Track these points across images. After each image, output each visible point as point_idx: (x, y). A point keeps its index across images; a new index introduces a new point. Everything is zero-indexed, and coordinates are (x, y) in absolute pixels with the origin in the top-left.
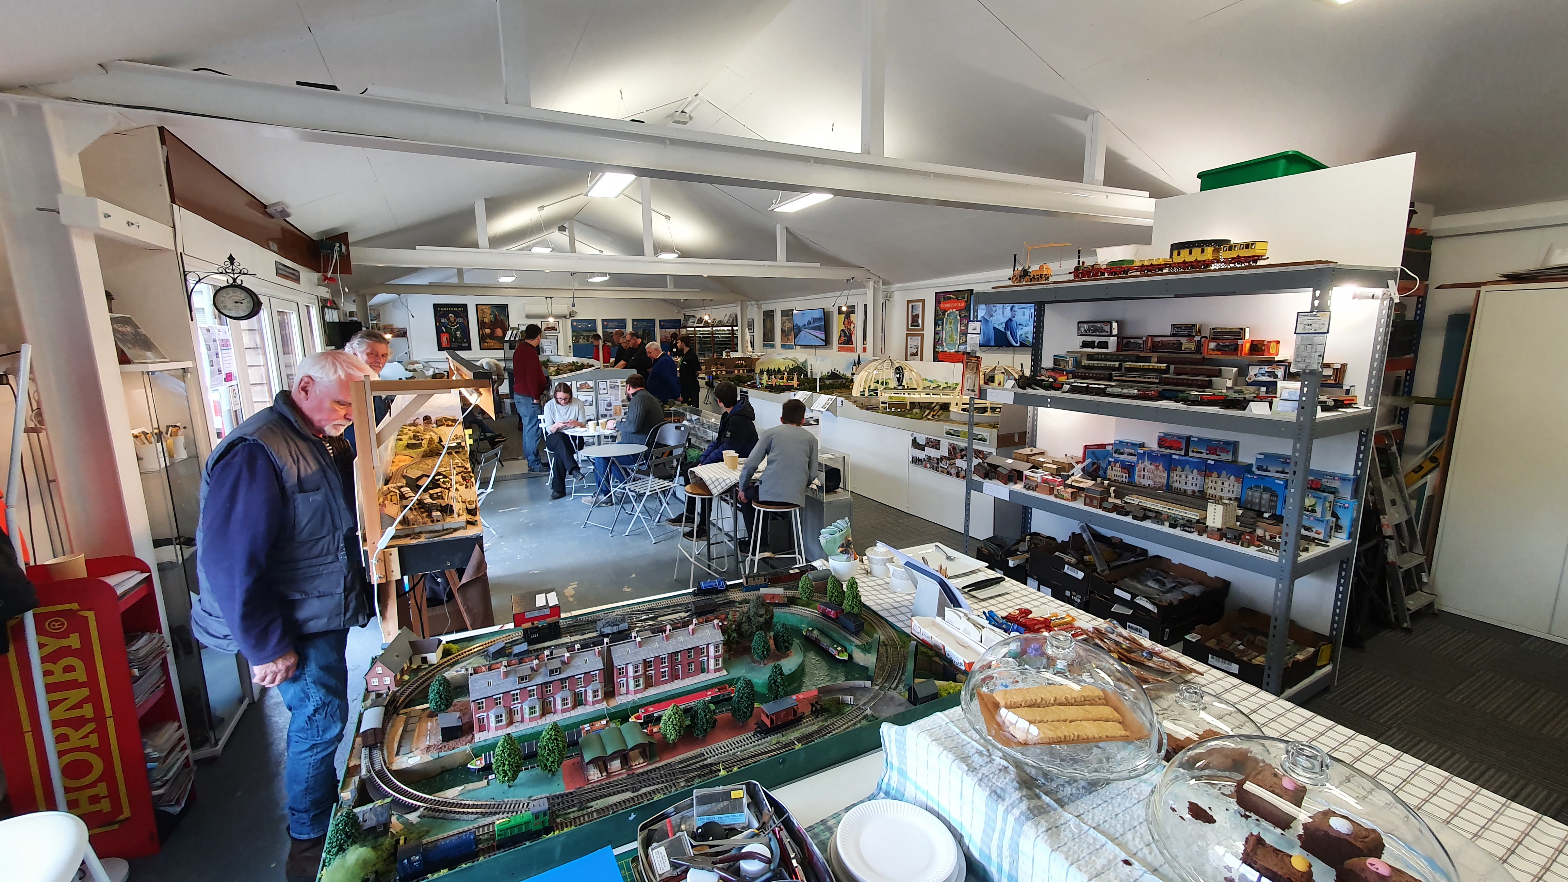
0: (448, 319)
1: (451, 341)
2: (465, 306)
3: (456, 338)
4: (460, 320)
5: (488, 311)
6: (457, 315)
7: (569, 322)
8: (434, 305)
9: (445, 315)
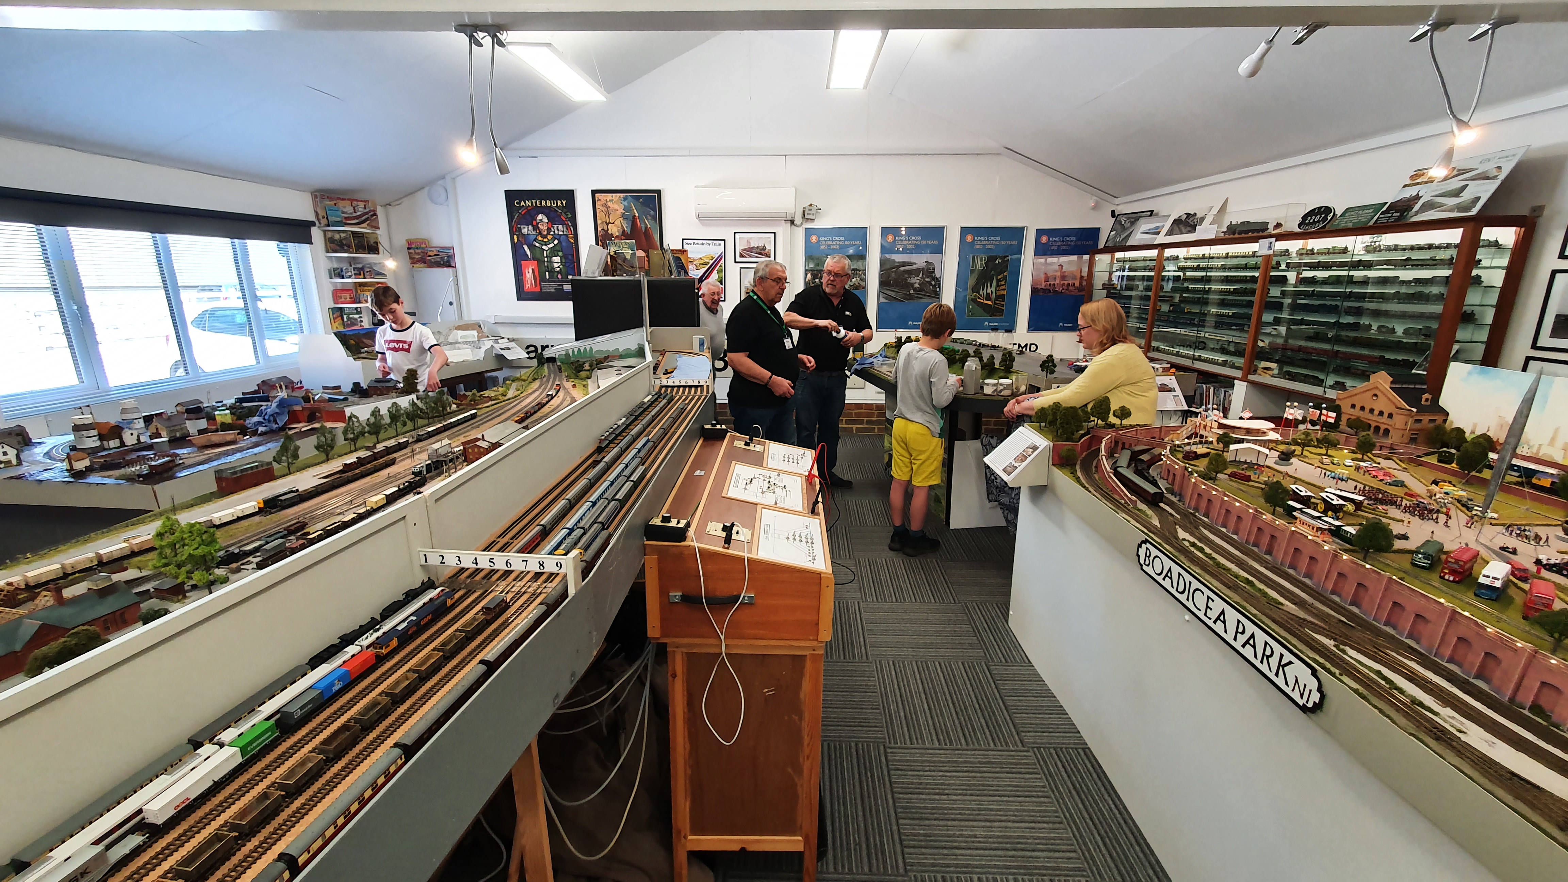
0: (536, 227)
1: (543, 279)
2: (569, 196)
3: (552, 271)
4: (560, 229)
5: (617, 205)
6: (554, 219)
7: (800, 233)
8: (507, 193)
9: (529, 218)
